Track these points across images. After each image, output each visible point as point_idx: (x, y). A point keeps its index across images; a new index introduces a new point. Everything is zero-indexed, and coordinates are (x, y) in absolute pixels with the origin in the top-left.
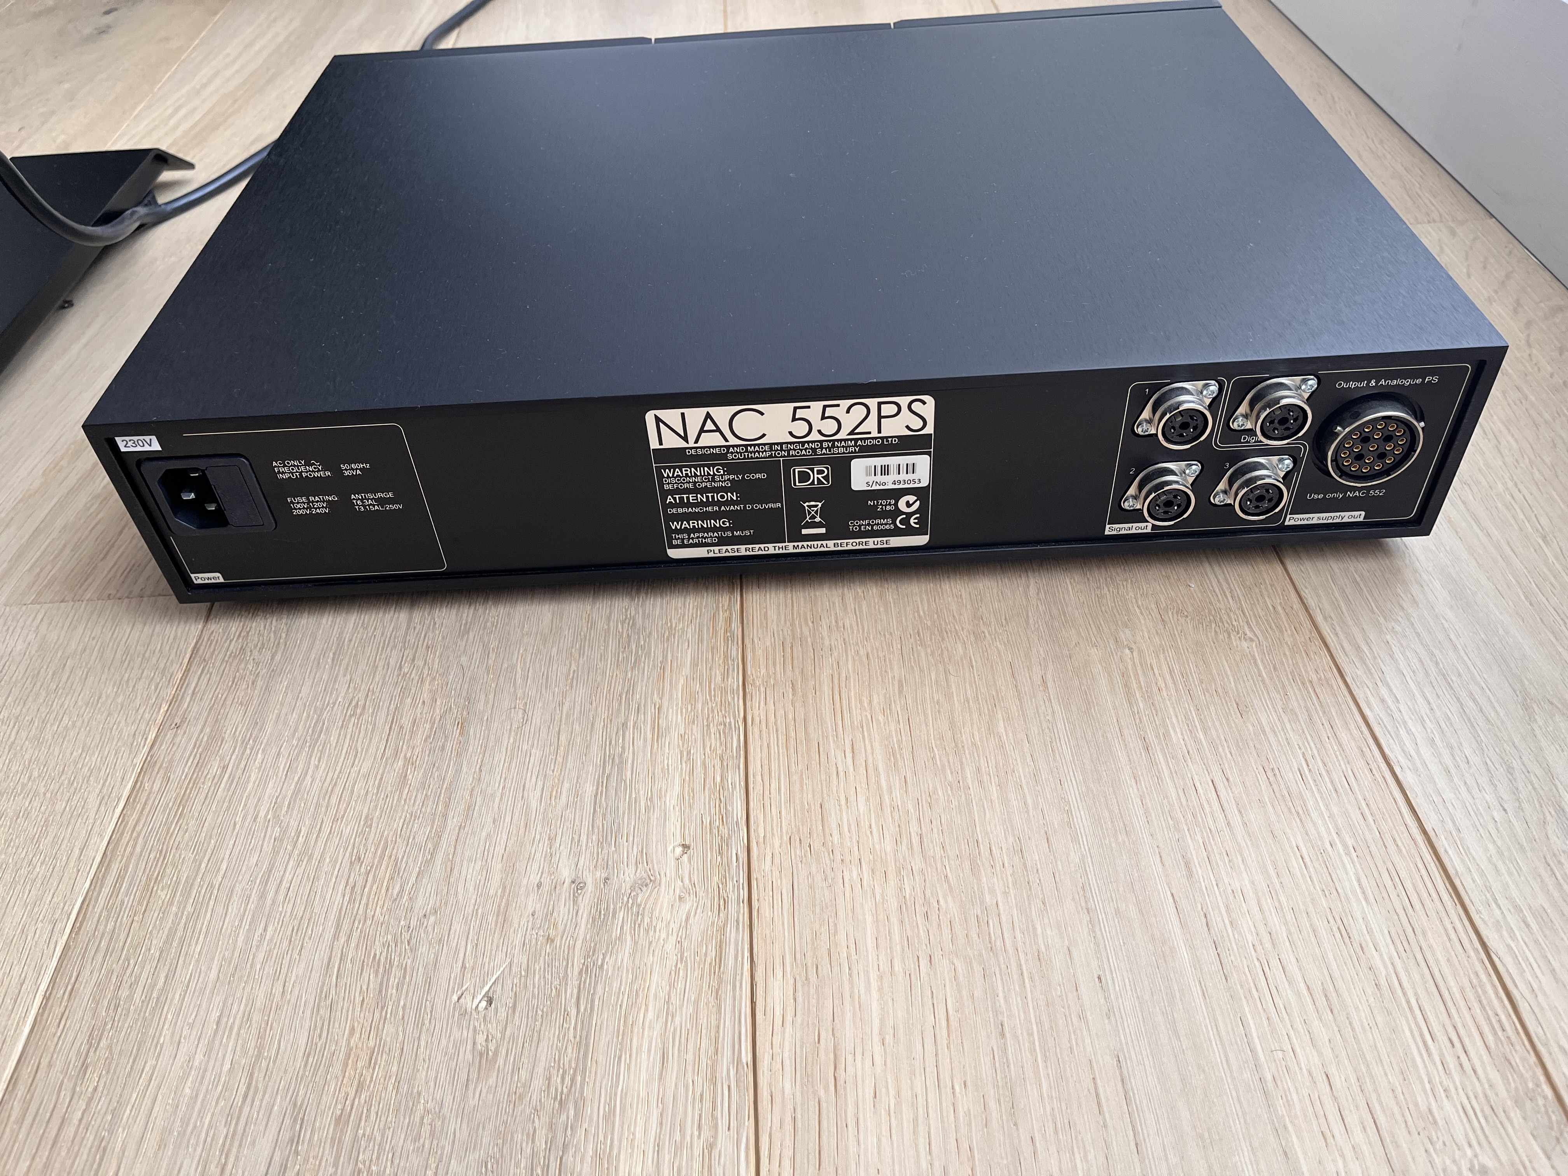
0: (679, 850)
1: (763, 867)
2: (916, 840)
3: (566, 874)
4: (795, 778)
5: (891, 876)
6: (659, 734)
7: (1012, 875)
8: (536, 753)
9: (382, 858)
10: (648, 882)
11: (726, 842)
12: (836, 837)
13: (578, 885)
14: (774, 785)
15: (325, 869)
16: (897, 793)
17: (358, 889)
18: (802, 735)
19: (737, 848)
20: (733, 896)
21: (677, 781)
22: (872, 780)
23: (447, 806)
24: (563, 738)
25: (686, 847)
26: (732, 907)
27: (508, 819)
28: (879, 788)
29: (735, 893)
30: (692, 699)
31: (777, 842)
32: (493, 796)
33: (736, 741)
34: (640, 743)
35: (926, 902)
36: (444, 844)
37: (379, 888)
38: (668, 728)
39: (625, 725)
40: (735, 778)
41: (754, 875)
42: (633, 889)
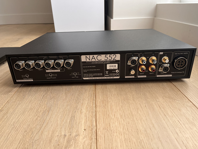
0: (84, 130)
1: (99, 133)
2: (127, 129)
3: (63, 134)
4: (105, 119)
5: (123, 135)
6: (81, 113)
7: (145, 135)
8: (60, 115)
9: (30, 131)
10: (78, 135)
11: (92, 129)
12: (112, 128)
13: (65, 136)
14: (101, 120)
15: (20, 132)
16: (123, 122)
17: (25, 136)
18: (105, 113)
19: (94, 130)
20: (93, 138)
21: (84, 120)
22: (118, 120)
23: (44, 123)
24: (65, 113)
25: (85, 130)
26: (93, 140)
27: (54, 125)
28: (119, 121)
29: (94, 137)
30: (87, 108)
31: (101, 129)
32: (52, 122)
33: (94, 114)
34: (78, 114)
35: (129, 139)
36: (42, 129)
37: (29, 136)
38: (83, 112)
39: (76, 112)
40: (94, 119)
41: (97, 134)
42: (75, 136)
